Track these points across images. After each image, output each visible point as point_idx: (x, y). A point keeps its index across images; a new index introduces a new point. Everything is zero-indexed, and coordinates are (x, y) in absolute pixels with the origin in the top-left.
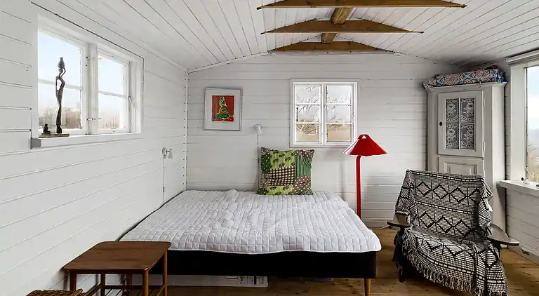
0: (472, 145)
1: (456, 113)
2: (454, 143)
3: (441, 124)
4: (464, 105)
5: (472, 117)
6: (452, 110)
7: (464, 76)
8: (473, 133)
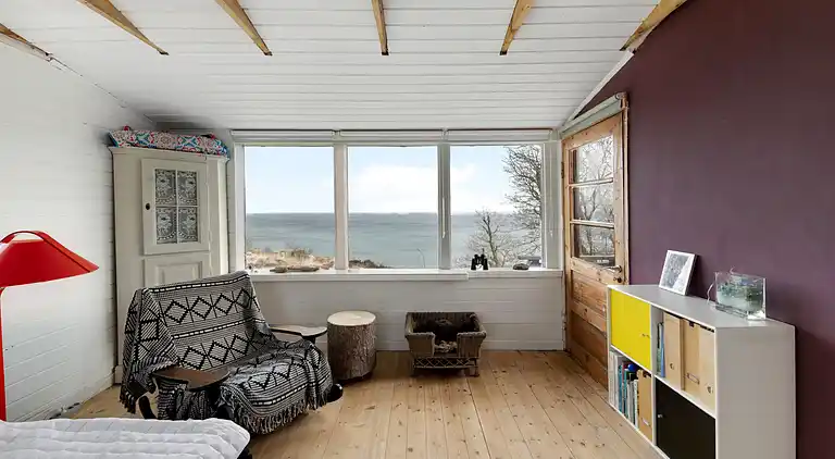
0: (194, 235)
1: (172, 191)
2: (169, 235)
3: (148, 207)
4: (183, 180)
5: (194, 197)
6: (165, 186)
7: (184, 141)
8: (195, 219)
